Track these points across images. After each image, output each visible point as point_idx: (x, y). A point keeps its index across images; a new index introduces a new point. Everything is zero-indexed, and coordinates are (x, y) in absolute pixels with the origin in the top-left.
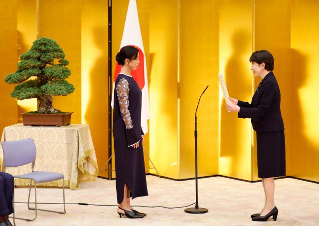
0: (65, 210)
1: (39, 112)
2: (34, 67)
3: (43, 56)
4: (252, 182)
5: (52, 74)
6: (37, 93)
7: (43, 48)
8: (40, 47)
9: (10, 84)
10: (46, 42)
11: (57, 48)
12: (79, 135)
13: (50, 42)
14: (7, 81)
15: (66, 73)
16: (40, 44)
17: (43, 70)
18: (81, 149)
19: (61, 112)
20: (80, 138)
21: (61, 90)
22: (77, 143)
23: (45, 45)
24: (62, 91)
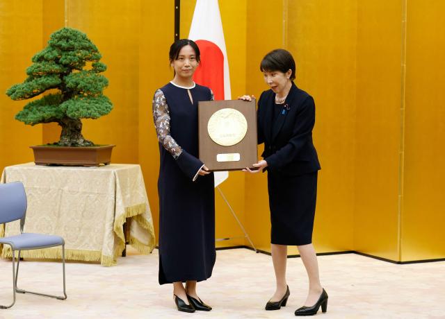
0: (65, 294)
1: (60, 144)
2: (50, 74)
3: (64, 57)
4: (399, 263)
5: (77, 84)
6: (54, 115)
7: (64, 44)
8: (60, 43)
9: (15, 99)
10: (68, 34)
11: (87, 45)
12: (118, 180)
13: (75, 34)
14: (9, 95)
15: (99, 83)
16: (60, 39)
17: (65, 78)
18: (119, 203)
19: (94, 145)
20: (118, 186)
21: (88, 109)
22: (113, 193)
23: (67, 39)
24: (89, 111)
